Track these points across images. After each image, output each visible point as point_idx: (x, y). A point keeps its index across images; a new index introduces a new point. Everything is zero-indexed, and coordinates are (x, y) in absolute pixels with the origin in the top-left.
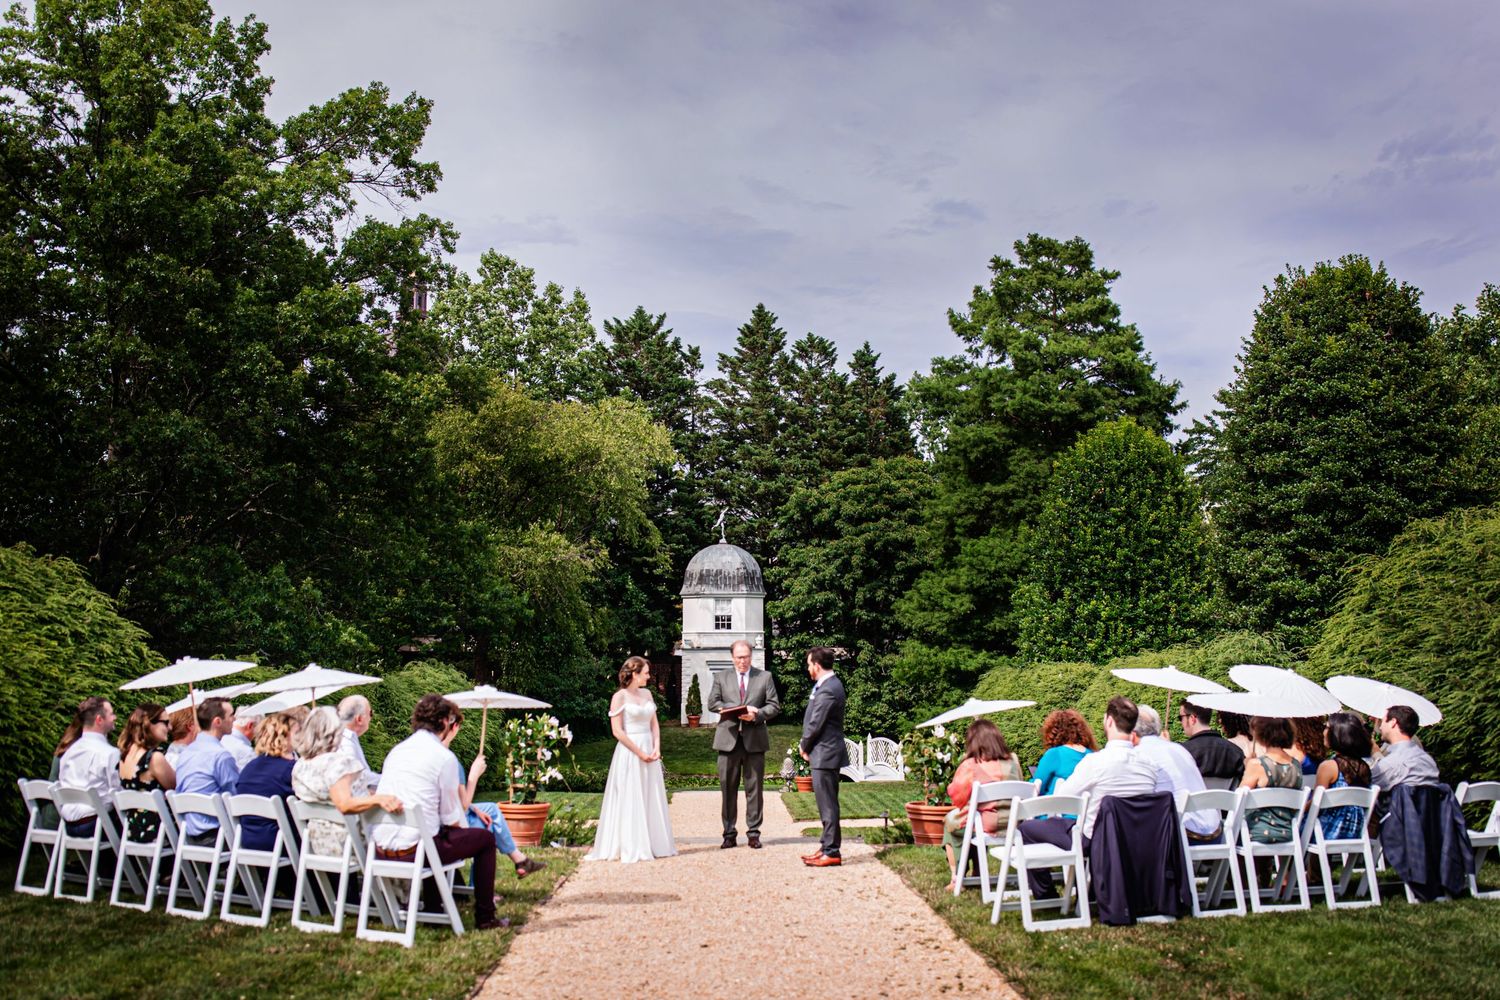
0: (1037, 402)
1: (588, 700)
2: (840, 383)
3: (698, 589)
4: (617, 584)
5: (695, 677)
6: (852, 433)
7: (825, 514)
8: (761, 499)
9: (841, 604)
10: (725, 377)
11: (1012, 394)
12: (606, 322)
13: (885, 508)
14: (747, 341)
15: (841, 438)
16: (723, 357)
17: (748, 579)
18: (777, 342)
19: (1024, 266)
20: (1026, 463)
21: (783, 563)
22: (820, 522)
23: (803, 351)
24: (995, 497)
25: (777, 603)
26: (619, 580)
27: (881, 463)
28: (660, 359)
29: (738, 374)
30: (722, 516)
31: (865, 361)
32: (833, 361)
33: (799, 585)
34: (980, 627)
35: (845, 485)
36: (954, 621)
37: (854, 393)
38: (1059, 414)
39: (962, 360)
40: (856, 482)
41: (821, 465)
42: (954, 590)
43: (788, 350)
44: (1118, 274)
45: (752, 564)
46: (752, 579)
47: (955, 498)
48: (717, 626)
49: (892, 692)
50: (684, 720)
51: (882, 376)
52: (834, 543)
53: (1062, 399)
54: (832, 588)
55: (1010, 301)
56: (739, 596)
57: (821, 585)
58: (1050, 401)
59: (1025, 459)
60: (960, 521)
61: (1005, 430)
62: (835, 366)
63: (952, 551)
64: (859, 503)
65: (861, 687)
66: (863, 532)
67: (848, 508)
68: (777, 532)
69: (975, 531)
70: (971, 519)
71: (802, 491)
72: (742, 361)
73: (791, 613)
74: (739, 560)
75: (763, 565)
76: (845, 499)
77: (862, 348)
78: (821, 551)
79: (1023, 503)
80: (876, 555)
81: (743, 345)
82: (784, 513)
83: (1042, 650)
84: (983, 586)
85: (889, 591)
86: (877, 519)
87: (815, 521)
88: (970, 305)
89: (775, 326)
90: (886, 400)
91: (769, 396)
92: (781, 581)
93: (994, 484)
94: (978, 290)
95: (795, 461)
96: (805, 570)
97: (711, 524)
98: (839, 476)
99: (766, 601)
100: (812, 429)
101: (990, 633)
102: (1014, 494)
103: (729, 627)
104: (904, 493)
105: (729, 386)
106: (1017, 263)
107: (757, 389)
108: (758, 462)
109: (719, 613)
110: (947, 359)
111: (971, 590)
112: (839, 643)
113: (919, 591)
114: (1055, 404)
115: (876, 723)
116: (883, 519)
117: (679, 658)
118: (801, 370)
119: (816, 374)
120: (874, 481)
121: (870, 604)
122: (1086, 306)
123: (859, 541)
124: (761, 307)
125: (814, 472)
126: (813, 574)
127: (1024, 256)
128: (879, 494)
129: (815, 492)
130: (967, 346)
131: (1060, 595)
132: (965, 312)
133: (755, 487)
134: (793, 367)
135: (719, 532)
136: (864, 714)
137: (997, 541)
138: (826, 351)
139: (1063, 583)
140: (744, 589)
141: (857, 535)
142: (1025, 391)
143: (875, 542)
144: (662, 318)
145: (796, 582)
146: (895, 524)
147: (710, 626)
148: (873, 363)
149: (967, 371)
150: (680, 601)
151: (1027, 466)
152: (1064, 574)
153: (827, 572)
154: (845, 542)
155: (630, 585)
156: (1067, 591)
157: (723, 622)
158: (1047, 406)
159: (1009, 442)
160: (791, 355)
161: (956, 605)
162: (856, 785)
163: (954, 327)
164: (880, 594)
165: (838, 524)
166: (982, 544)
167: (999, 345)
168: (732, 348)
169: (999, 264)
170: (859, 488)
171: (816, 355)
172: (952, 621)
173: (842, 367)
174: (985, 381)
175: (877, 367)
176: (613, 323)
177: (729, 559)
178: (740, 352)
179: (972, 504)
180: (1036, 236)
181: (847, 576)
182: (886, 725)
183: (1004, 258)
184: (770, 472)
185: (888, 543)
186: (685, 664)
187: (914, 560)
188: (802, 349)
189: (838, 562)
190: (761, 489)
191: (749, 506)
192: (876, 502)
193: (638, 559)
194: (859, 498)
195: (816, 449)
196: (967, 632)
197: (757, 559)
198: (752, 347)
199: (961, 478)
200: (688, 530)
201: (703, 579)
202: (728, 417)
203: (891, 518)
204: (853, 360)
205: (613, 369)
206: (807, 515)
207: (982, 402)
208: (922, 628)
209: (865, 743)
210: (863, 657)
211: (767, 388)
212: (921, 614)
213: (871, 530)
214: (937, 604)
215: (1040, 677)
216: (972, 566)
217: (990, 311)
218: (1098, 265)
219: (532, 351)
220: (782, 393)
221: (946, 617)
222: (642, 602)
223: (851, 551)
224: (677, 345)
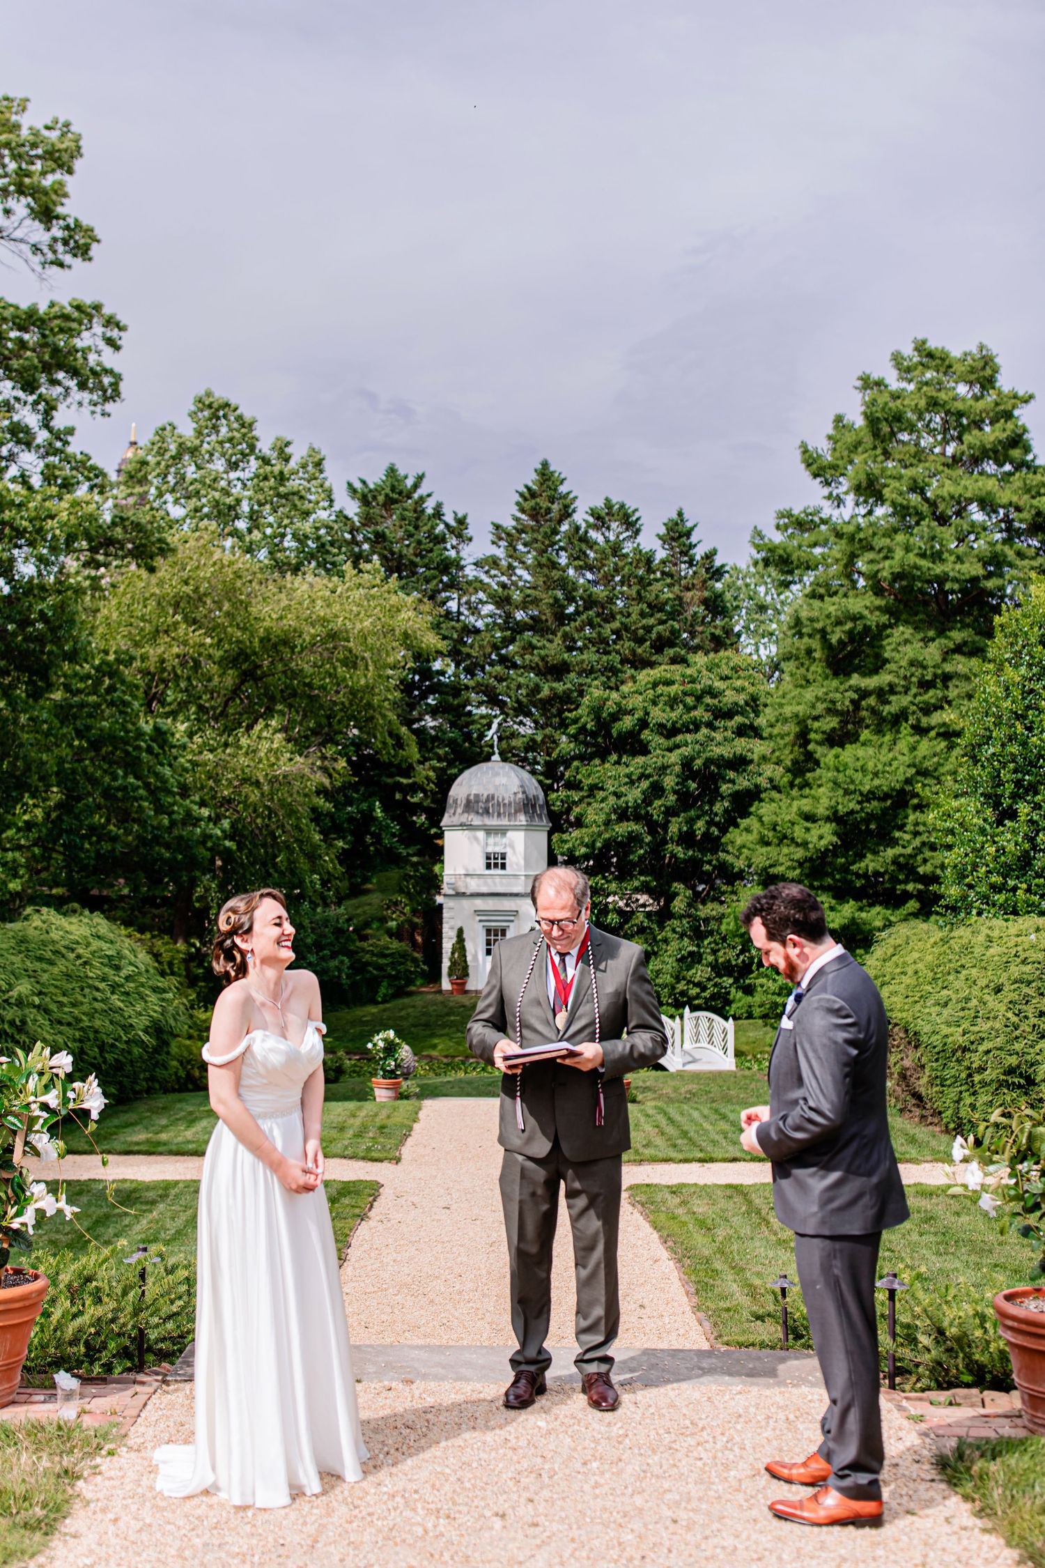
0: (924, 563)
1: (323, 959)
2: (647, 560)
3: (464, 818)
4: (361, 812)
5: (460, 932)
6: (662, 622)
7: (627, 723)
8: (545, 705)
9: (648, 839)
10: (500, 553)
11: (888, 554)
12: (350, 485)
13: (707, 717)
14: (527, 505)
15: (648, 629)
16: (497, 527)
17: (528, 806)
18: (566, 507)
19: (904, 385)
20: (908, 648)
21: (573, 785)
22: (620, 734)
23: (600, 519)
24: (864, 694)
25: (565, 836)
26: (364, 806)
27: (700, 659)
28: (417, 528)
29: (515, 550)
30: (495, 726)
31: (678, 534)
32: (637, 532)
33: (594, 813)
34: (845, 869)
35: (655, 685)
36: (811, 859)
37: (663, 573)
38: (956, 580)
39: (818, 511)
40: (669, 683)
41: (622, 662)
42: (809, 818)
43: (581, 517)
44: (1031, 397)
45: (534, 789)
46: (534, 806)
47: (809, 695)
48: (488, 866)
49: (714, 952)
50: (446, 985)
51: (699, 553)
52: (640, 760)
53: (959, 559)
54: (637, 818)
55: (885, 429)
56: (516, 828)
57: (623, 815)
58: (942, 561)
59: (906, 642)
60: (816, 725)
61: (879, 602)
62: (639, 539)
63: (803, 767)
64: (672, 709)
65: (674, 945)
66: (677, 746)
67: (658, 715)
68: (565, 744)
69: (836, 739)
70: (831, 723)
71: (597, 693)
72: (520, 531)
73: (583, 850)
74: (517, 782)
75: (547, 789)
76: (655, 703)
77: (675, 516)
78: (623, 770)
79: (905, 700)
80: (694, 775)
81: (523, 511)
82: (575, 721)
83: (985, 899)
84: (852, 812)
85: (710, 823)
86: (697, 729)
87: (614, 732)
88: (830, 438)
89: (563, 489)
90: (704, 582)
91: (556, 574)
92: (569, 810)
93: (864, 675)
94: (839, 419)
95: (590, 656)
96: (601, 794)
97: (482, 736)
98: (645, 676)
99: (550, 834)
100: (611, 618)
101: (858, 876)
102: (892, 689)
103: (503, 866)
104: (730, 697)
105: (504, 563)
106: (894, 382)
107: (540, 565)
108: (543, 659)
109: (490, 849)
110: (796, 512)
111: (835, 817)
112: (645, 889)
113: (760, 819)
114: (948, 567)
115: (694, 991)
116: (704, 731)
117: (441, 906)
118: (596, 543)
119: (616, 549)
120: (693, 681)
121: (686, 839)
122: (991, 435)
123: (674, 757)
124: (545, 465)
125: (613, 671)
126: (612, 800)
127: (905, 371)
128: (699, 699)
129: (615, 695)
130: (826, 491)
131: (1012, 814)
132: (822, 446)
133: (537, 689)
134: (584, 539)
135: (492, 746)
136: (678, 979)
137: (871, 751)
138: (630, 523)
139: (1015, 797)
140: (522, 819)
141: (670, 750)
142: (908, 549)
143: (693, 759)
144: (420, 478)
145: (590, 810)
146: (718, 736)
147: (479, 865)
148: (688, 534)
149: (823, 527)
150: (440, 835)
151: (910, 651)
152: (1018, 783)
153: (630, 798)
154: (654, 759)
155: (379, 813)
156: (1023, 809)
157: (496, 862)
158: (938, 569)
159: (884, 619)
160: (584, 525)
161: (812, 837)
162: (673, 1076)
163: (809, 465)
164: (700, 826)
165: (646, 735)
166: (849, 753)
167: (870, 490)
168: (508, 514)
169: (868, 383)
170: (673, 690)
171: (614, 525)
172: (806, 860)
173: (650, 541)
174: (852, 538)
175: (694, 539)
176: (358, 485)
177: (504, 780)
178: (517, 519)
179: (833, 702)
180: (924, 342)
181: (657, 803)
182: (707, 994)
183: (875, 376)
184: (558, 671)
185: (709, 762)
186: (446, 914)
187: (743, 783)
188: (599, 518)
189: (645, 784)
190: (545, 692)
191: (528, 714)
192: (695, 708)
193: (389, 781)
194: (673, 702)
195: (615, 642)
196: (827, 875)
197: (540, 782)
198: (535, 514)
199: (818, 668)
200: (452, 743)
201: (470, 806)
202: (502, 601)
203: (714, 729)
204: (663, 531)
205: (358, 544)
206: (604, 723)
207: (846, 566)
208: (765, 869)
209: (682, 1017)
210: (678, 905)
211: (554, 565)
212: (764, 850)
213: (689, 744)
214: (785, 837)
215: (990, 940)
216: (836, 784)
217: (858, 444)
218: (1005, 382)
219: (254, 518)
220: (571, 572)
221: (799, 854)
222: (394, 835)
223: (663, 769)
224: (438, 514)
